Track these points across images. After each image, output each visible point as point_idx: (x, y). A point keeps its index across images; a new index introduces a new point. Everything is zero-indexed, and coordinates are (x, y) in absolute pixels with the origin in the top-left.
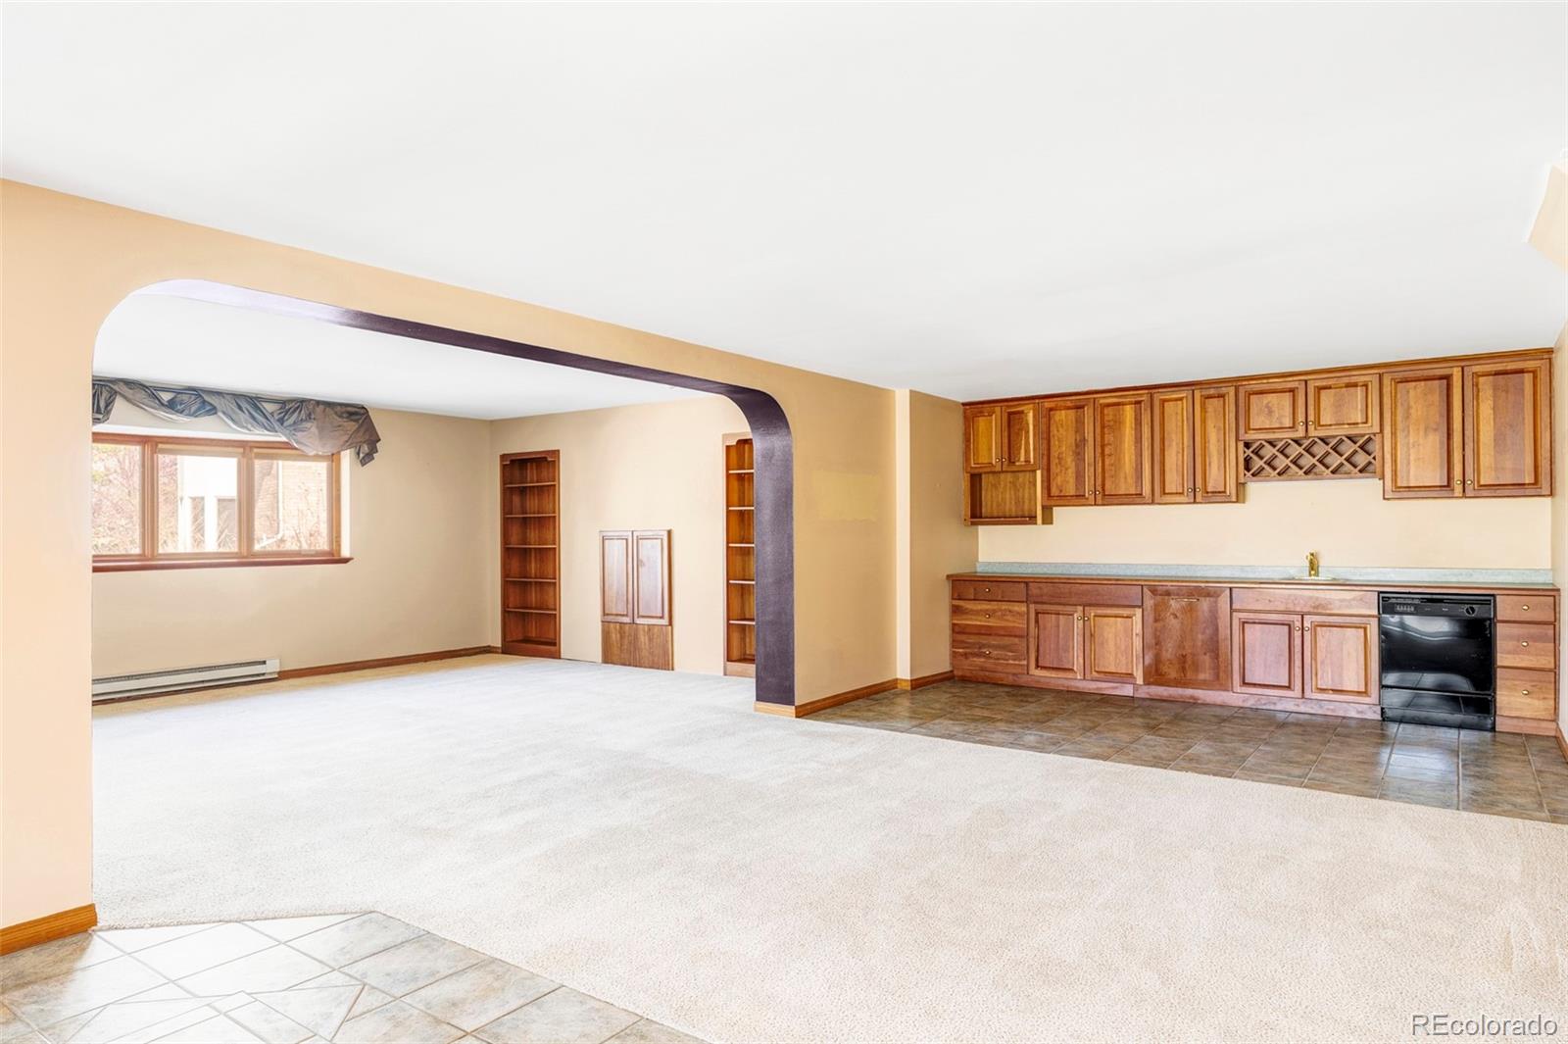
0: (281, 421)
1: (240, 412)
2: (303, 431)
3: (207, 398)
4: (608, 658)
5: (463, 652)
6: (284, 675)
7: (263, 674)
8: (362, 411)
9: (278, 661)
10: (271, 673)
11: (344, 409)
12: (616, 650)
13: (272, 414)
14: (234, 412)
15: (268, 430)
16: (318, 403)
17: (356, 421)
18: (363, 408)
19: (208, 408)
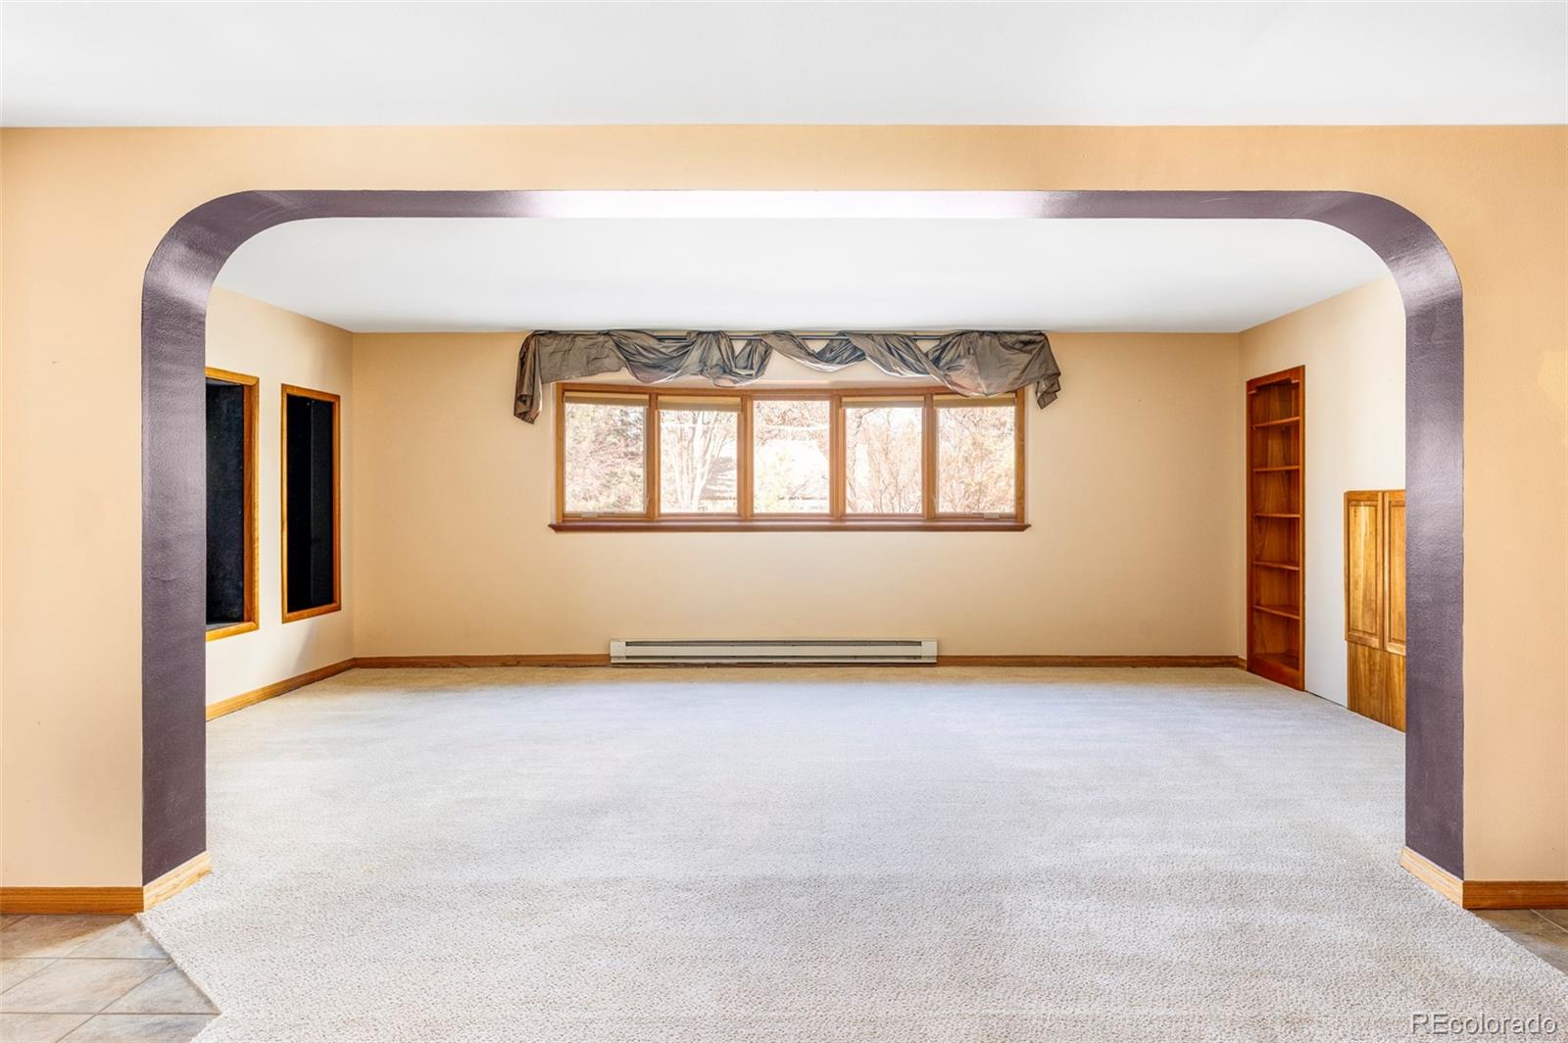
0: (936, 361)
1: (889, 355)
2: (958, 370)
3: (855, 342)
4: (1355, 704)
5: (1193, 661)
6: (942, 661)
7: (920, 657)
8: (1039, 338)
9: (935, 643)
10: (929, 657)
11: (1014, 338)
12: (1364, 693)
13: (926, 355)
14: (882, 355)
15: (918, 372)
16: (982, 333)
17: (1030, 352)
18: (1040, 334)
19: (859, 353)
